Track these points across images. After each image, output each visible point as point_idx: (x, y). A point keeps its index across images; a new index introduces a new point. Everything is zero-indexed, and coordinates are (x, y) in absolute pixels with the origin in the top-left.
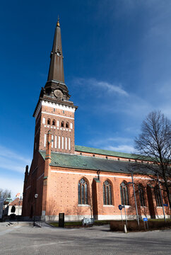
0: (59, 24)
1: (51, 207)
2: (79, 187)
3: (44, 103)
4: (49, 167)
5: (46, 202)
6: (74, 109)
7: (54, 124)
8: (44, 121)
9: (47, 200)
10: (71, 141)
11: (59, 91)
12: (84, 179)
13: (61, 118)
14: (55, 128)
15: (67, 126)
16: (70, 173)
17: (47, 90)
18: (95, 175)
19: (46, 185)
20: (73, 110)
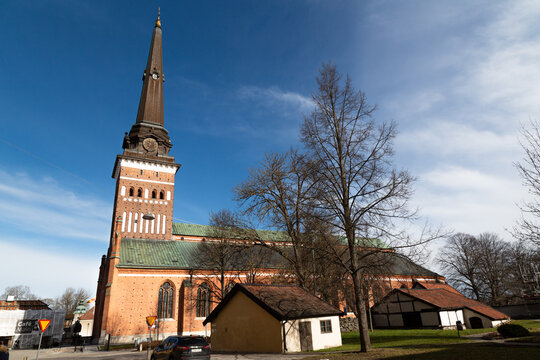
0: (159, 23)
1: (115, 325)
2: (161, 294)
3: (124, 163)
4: (116, 270)
5: (107, 318)
6: (175, 169)
7: (140, 194)
8: (123, 191)
9: (109, 315)
10: (167, 220)
11: (151, 139)
12: (168, 283)
13: (152, 185)
14: (141, 201)
15: (162, 196)
16: (148, 275)
17: (132, 140)
18: (184, 276)
19: (109, 296)
20: (172, 171)
